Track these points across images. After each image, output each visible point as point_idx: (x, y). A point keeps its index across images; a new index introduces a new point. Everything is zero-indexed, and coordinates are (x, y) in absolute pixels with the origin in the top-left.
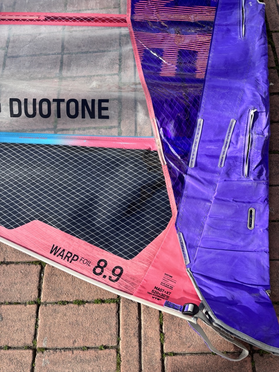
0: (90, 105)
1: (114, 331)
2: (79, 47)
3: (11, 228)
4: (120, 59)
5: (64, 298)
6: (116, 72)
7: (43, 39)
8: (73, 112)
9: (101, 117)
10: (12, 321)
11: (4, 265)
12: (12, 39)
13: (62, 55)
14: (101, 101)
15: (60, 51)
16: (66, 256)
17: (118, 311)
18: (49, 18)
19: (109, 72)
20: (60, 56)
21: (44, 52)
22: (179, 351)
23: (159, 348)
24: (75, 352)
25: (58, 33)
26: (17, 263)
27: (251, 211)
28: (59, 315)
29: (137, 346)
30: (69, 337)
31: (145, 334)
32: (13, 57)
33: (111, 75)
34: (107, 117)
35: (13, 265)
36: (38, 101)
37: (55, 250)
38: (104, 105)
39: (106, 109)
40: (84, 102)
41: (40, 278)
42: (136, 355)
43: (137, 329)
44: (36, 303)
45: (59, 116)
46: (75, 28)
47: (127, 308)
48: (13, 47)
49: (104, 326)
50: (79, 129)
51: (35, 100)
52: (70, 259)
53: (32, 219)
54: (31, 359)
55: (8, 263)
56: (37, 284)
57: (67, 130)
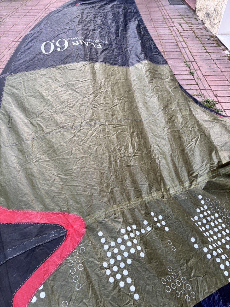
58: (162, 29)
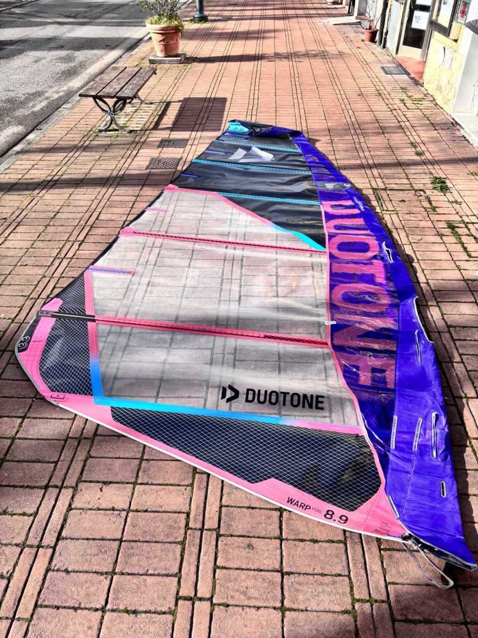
0: (309, 399)
1: (345, 564)
2: (292, 358)
3: (253, 483)
4: (325, 370)
5: (301, 537)
6: (324, 378)
7: (263, 350)
8: (295, 403)
9: (317, 408)
10: (261, 550)
11: (250, 510)
12: (238, 348)
13: (280, 363)
14: (318, 397)
15: (277, 360)
16: (301, 505)
17: (346, 550)
18: (267, 336)
19: (317, 378)
20: (278, 363)
21: (265, 359)
22: (399, 581)
23: (383, 578)
24: (315, 576)
25: (275, 348)
26: (260, 509)
27: (443, 484)
28: (299, 549)
29: (365, 576)
30: (309, 565)
31: (370, 568)
32: (241, 360)
33: (319, 380)
34: (322, 409)
35: (257, 510)
36: (268, 392)
37: (290, 501)
38: (320, 399)
39: (322, 402)
40: (305, 396)
41: (281, 522)
42: (365, 582)
43: (363, 564)
44: (279, 538)
45: (284, 404)
46: (287, 345)
47: (353, 548)
48: (240, 353)
49: (337, 560)
50: (299, 416)
51: (266, 392)
52: (304, 508)
53: (269, 477)
54: (280, 580)
55: (253, 508)
56: (278, 525)
57: (290, 415)
58: (378, 107)
